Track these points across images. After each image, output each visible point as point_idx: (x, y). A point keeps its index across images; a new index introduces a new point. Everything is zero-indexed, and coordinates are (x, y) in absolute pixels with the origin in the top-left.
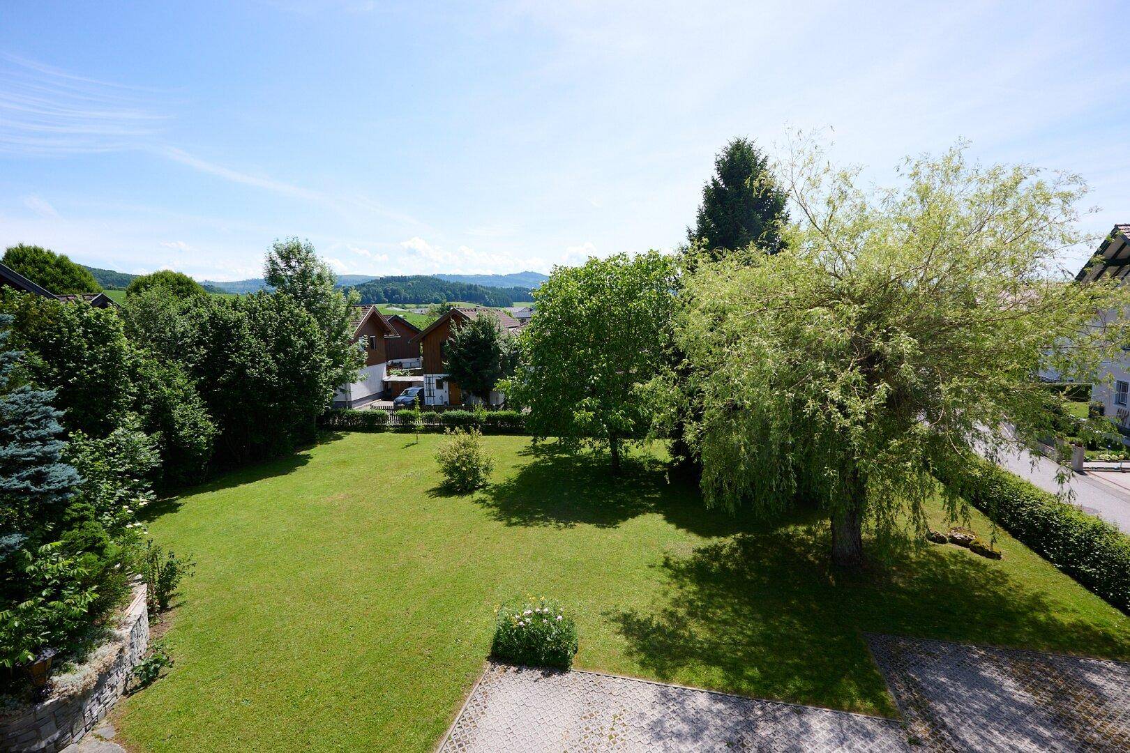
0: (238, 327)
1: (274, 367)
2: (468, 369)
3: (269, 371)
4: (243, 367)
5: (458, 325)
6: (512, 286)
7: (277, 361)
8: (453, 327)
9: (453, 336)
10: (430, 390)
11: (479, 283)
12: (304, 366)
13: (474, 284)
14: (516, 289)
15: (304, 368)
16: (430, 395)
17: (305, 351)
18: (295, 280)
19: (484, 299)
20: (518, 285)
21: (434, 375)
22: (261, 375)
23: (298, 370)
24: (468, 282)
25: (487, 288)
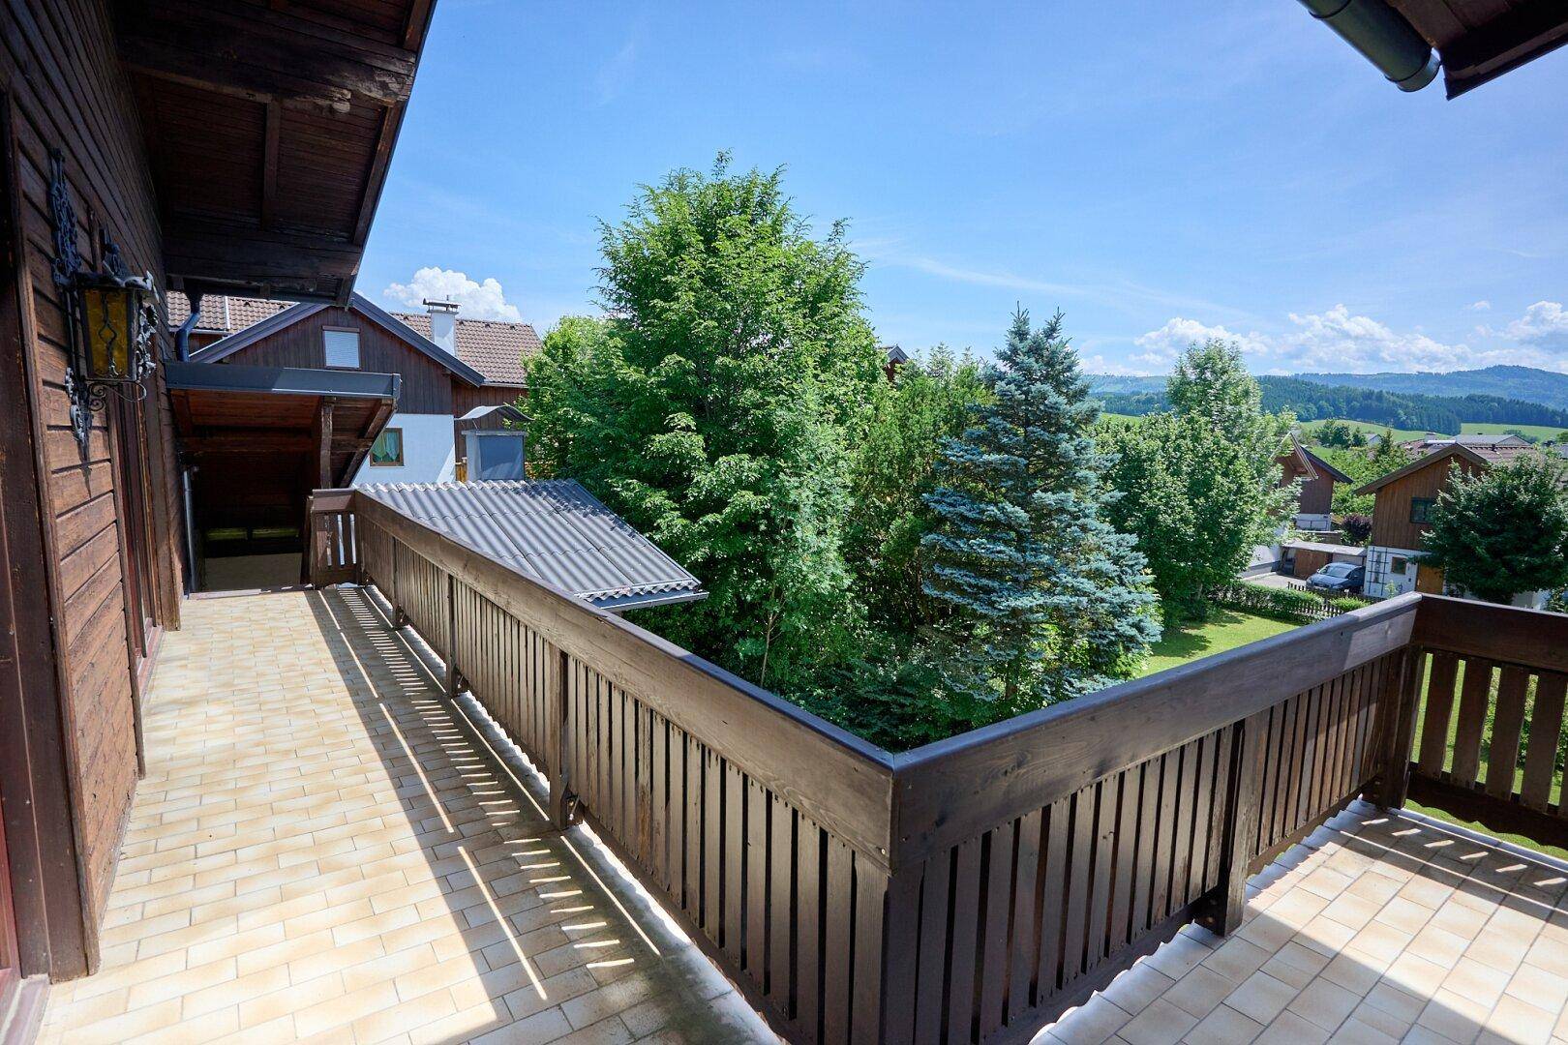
0: (1152, 460)
1: (1192, 516)
2: (1480, 550)
3: (1185, 521)
4: (1156, 511)
5: (1465, 471)
6: (1462, 393)
7: (1195, 507)
8: (1455, 476)
9: (1450, 489)
10: (1377, 573)
11: (1385, 388)
12: (1228, 517)
13: (1376, 391)
14: (1470, 398)
15: (1227, 521)
16: (1376, 581)
17: (1232, 498)
18: (1213, 398)
19: (1396, 416)
20: (1478, 392)
21: (1390, 550)
22: (1176, 525)
23: (1219, 523)
24: (1365, 387)
25: (1404, 397)
